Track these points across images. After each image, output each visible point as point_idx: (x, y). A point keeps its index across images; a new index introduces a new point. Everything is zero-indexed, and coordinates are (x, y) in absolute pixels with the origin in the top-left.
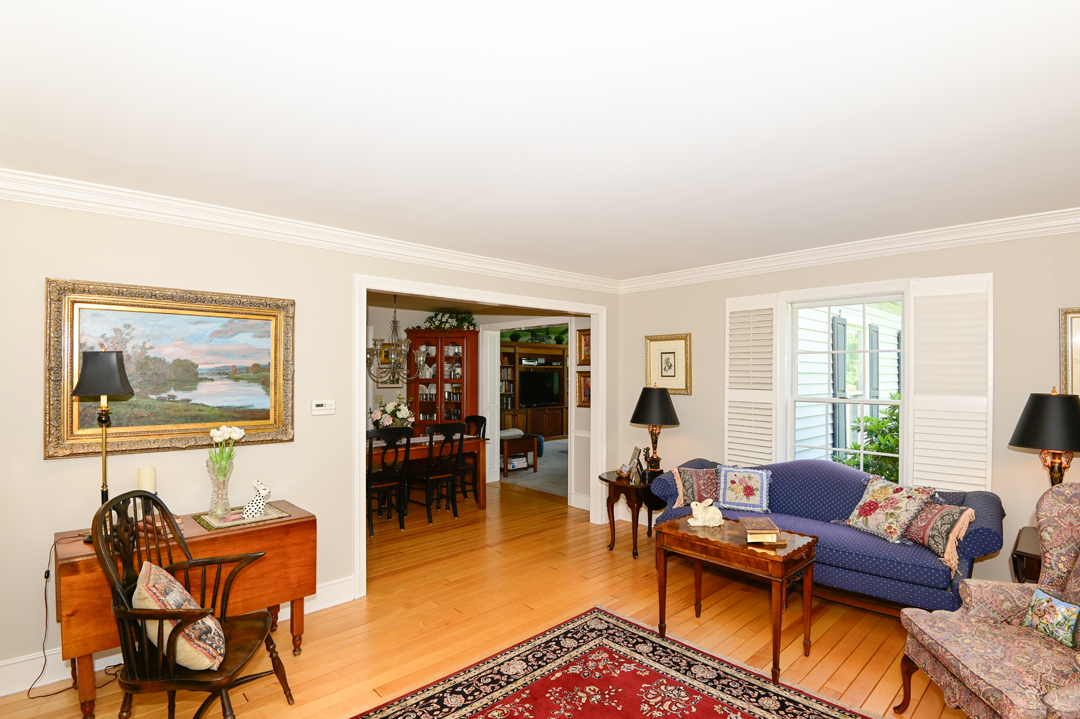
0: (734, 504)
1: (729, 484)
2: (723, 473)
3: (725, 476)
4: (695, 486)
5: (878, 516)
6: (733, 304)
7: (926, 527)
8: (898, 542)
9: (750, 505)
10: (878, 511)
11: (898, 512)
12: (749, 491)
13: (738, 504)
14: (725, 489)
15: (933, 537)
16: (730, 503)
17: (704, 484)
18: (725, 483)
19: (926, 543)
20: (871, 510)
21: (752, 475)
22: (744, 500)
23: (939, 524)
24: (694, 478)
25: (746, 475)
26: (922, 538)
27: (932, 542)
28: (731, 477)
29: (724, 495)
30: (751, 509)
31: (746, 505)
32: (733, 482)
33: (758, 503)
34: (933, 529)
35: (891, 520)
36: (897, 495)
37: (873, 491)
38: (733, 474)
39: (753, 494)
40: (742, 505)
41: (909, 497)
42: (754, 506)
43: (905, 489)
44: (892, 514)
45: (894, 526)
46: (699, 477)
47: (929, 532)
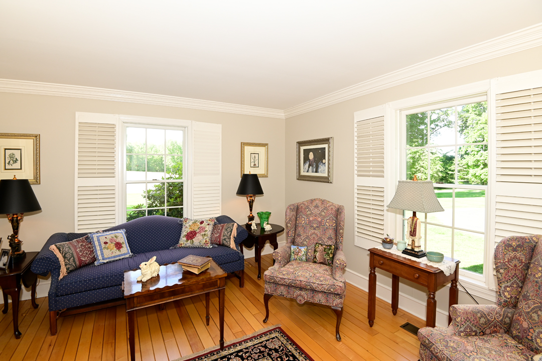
0: (112, 257)
1: (103, 245)
2: (95, 239)
3: (99, 240)
4: (75, 255)
5: (198, 237)
6: (82, 117)
7: (220, 236)
8: (211, 247)
9: (122, 255)
10: (197, 235)
11: (206, 233)
12: (119, 246)
13: (115, 257)
14: (101, 250)
15: (225, 239)
16: (109, 258)
17: (81, 251)
18: (100, 245)
19: (221, 243)
20: (194, 235)
21: (117, 235)
22: (118, 253)
23: (226, 233)
24: (72, 248)
25: (113, 236)
26: (219, 242)
27: (225, 242)
28: (103, 240)
29: (102, 254)
30: (123, 257)
31: (119, 256)
32: (106, 243)
33: (126, 252)
34: (224, 236)
35: (205, 237)
36: (203, 225)
37: (190, 226)
38: (104, 237)
39: (122, 247)
40: (117, 256)
41: (208, 224)
42: (125, 254)
43: (205, 221)
44: (205, 234)
45: (207, 240)
46: (75, 248)
47: (222, 238)
